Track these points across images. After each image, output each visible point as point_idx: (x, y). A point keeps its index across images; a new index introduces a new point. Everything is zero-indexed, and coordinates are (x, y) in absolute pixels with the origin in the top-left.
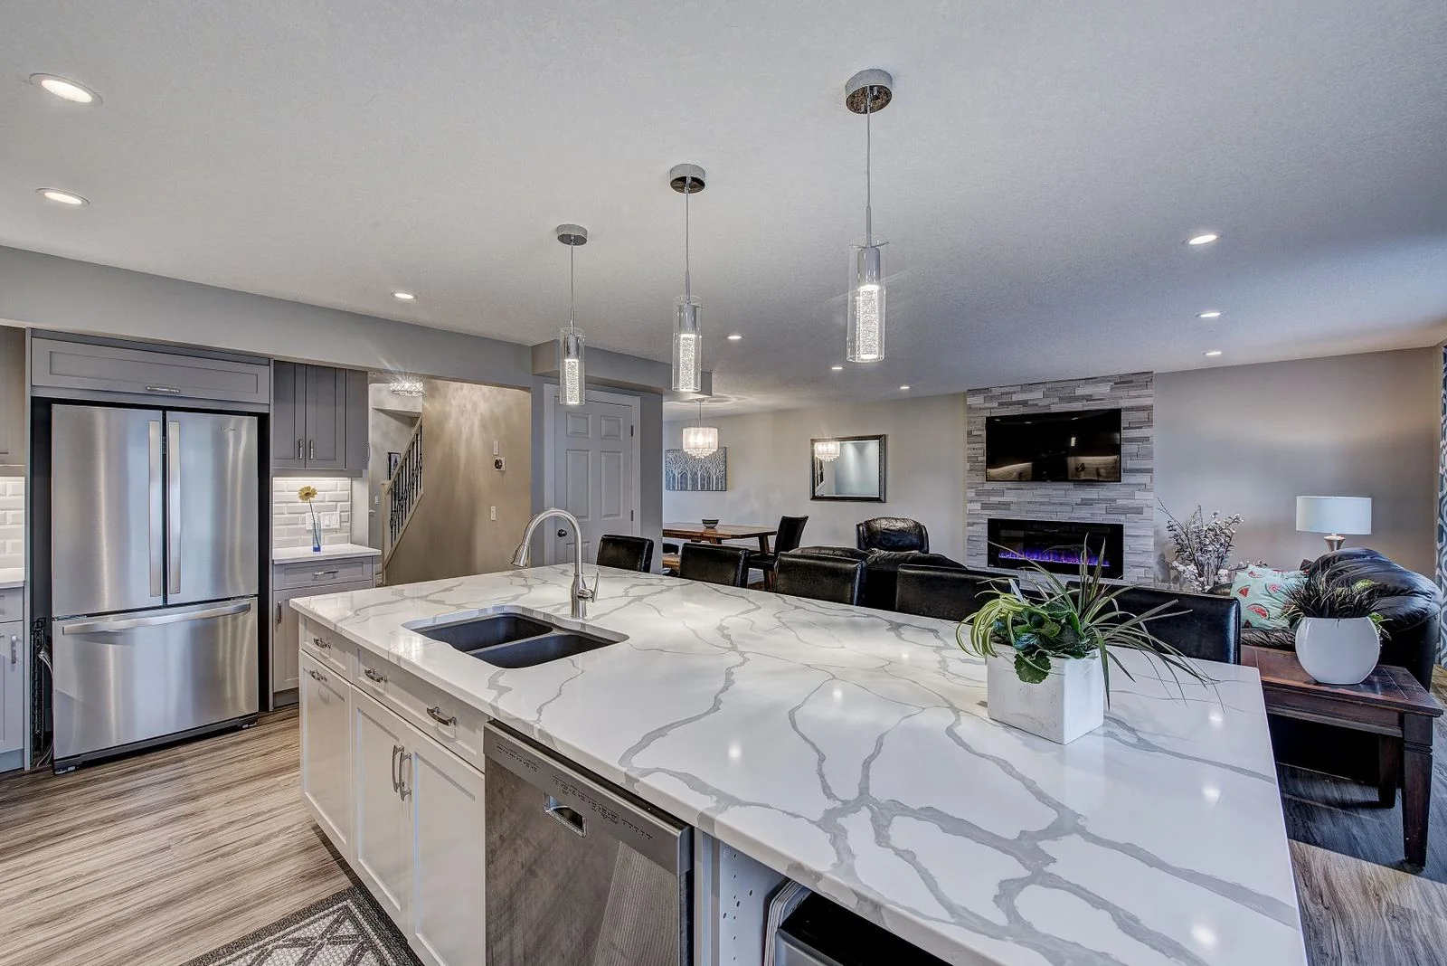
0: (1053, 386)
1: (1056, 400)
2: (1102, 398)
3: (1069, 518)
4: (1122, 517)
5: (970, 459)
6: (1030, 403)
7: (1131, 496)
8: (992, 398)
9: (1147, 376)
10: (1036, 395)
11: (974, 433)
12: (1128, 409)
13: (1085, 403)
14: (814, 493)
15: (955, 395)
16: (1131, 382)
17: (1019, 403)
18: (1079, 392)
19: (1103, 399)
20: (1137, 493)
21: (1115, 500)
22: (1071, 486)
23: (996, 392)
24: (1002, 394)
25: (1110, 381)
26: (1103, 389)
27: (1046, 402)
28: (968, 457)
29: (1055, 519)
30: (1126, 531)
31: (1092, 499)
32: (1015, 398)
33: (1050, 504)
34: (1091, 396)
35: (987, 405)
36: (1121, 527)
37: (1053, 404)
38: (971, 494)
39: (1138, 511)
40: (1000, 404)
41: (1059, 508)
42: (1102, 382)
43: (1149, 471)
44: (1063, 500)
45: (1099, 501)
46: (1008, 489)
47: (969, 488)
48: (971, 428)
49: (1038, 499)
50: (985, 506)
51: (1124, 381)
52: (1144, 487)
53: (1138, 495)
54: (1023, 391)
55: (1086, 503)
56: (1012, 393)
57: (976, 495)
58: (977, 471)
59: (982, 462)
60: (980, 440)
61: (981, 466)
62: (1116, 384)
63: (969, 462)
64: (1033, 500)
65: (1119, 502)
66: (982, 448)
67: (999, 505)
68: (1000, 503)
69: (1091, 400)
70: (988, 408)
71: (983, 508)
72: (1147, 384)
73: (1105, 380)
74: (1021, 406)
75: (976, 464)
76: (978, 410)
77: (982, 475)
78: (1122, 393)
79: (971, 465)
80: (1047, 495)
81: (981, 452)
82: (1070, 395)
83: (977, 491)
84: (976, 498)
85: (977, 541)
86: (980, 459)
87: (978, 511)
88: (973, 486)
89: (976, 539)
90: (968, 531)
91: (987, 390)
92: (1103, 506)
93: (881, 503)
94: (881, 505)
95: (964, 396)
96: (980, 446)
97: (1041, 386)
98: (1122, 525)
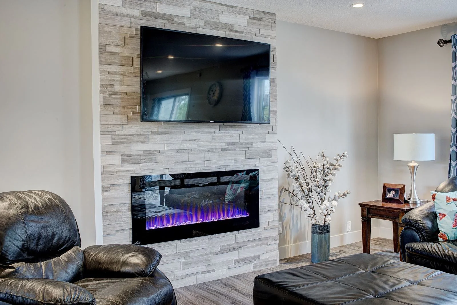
1: (202, 23)
2: (241, 30)
4: (257, 162)
5: (107, 89)
8: (132, 2)
9: (272, 17)
11: (109, 49)
13: (228, 32)
16: (261, 20)
18: (223, 19)
19: (241, 32)
21: (251, 144)
25: (246, 14)
26: (241, 22)
27: (192, 24)
30: (262, 177)
32: (161, 9)
33: (200, 151)
34: (232, 26)
36: (256, 172)
37: (199, 26)
39: (267, 154)
40: (142, 13)
41: (207, 156)
42: (241, 13)
45: (241, 144)
46: (154, 133)
49: (188, 146)
50: (126, 159)
51: (257, 19)
54: (168, 3)
55: (230, 148)
57: (114, 143)
58: (121, 109)
59: (121, 93)
60: (117, 60)
61: (121, 99)
62: (251, 18)
63: (102, 92)
64: (182, 147)
65: (256, 145)
66: (120, 74)
67: (143, 155)
68: (146, 153)
69: (232, 31)
70: (127, 16)
71: (124, 162)
72: (272, 25)
73: (242, 11)
74: (167, 22)
75: (113, 96)
76: (117, 15)
77: (121, 113)
78: (255, 29)
79: (105, 98)
80: (195, 140)
81: (118, 77)
82: (215, 20)
83: (115, 137)
84: (114, 148)
85: (116, 212)
86: (118, 88)
87: (117, 166)
88: (109, 129)
89: (115, 209)
90: (104, 199)
92: (243, 150)
96: (118, 69)
97: (188, 2)
98: (258, 170)
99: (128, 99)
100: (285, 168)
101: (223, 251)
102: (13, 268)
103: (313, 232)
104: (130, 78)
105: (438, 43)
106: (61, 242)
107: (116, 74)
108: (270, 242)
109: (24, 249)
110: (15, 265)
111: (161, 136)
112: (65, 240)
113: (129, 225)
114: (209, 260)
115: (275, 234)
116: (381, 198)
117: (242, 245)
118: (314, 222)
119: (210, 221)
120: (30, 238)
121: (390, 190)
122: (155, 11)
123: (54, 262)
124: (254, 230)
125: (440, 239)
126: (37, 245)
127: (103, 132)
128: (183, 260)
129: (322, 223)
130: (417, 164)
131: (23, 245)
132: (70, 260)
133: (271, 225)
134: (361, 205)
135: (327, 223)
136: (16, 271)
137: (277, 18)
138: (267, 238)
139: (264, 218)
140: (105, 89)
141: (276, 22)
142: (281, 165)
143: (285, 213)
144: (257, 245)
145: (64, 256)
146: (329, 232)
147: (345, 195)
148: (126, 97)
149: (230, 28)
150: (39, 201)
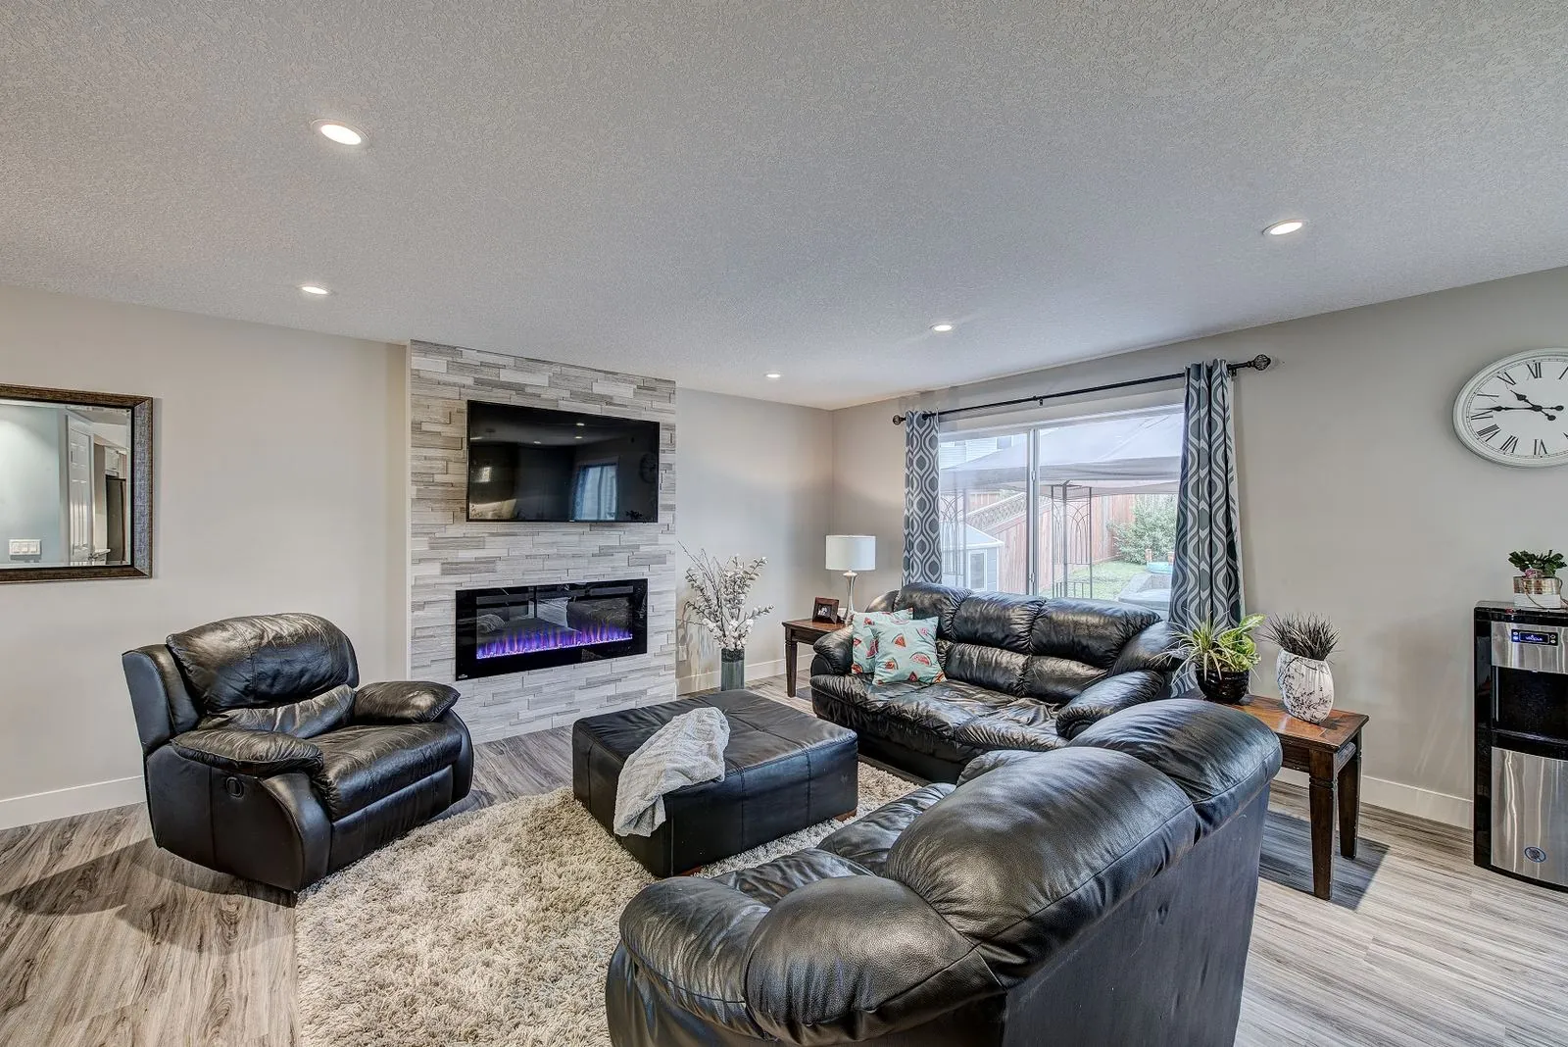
0: (563, 372)
1: (567, 394)
2: (623, 401)
3: (585, 577)
4: (645, 570)
5: (422, 479)
6: (528, 389)
7: (655, 542)
8: (463, 368)
9: (668, 385)
10: (537, 379)
11: (425, 427)
12: (666, 426)
13: (605, 406)
15: (365, 345)
16: (654, 389)
17: (510, 386)
18: (597, 389)
19: (626, 406)
20: (661, 537)
21: (638, 547)
22: (586, 528)
23: (471, 357)
24: (483, 364)
25: (632, 382)
26: (624, 392)
27: (552, 393)
28: (414, 473)
30: (651, 588)
31: (611, 547)
32: (506, 376)
33: (560, 557)
34: (611, 398)
35: (451, 378)
36: (643, 583)
37: (561, 398)
38: (424, 545)
39: (661, 559)
40: (477, 381)
41: (571, 563)
42: (625, 381)
43: (680, 508)
44: (575, 550)
45: (622, 548)
46: (493, 535)
48: (420, 417)
49: (542, 551)
50: (450, 568)
51: (647, 387)
52: (668, 529)
53: (662, 539)
54: (517, 368)
55: (604, 553)
56: (498, 367)
57: (432, 548)
58: (443, 505)
59: (443, 484)
60: (439, 442)
61: (442, 491)
62: (639, 388)
63: (414, 482)
64: (534, 552)
65: (643, 549)
66: (443, 459)
67: (476, 563)
68: (478, 561)
69: (611, 404)
70: (455, 385)
71: (445, 572)
72: (670, 396)
73: (627, 379)
74: (514, 393)
75: (431, 488)
76: (439, 384)
77: (444, 510)
78: (645, 402)
79: (419, 490)
80: (553, 543)
81: (440, 464)
82: (586, 391)
83: (433, 541)
84: (434, 554)
85: (432, 636)
86: (439, 478)
87: (435, 577)
88: (425, 531)
89: (431, 633)
90: (414, 621)
91: (453, 350)
92: (625, 555)
93: (151, 577)
94: (151, 580)
95: (397, 352)
96: (439, 453)
97: (546, 366)
98: (645, 581)
99: (454, 492)
100: (687, 578)
101: (590, 685)
102: (226, 716)
103: (723, 660)
104: (457, 465)
105: (894, 421)
106: (316, 680)
107: (436, 459)
108: (662, 672)
109: (247, 692)
110: (230, 713)
111: (502, 538)
112: (324, 677)
113: (453, 654)
114: (572, 696)
115: (671, 661)
116: (811, 617)
117: (620, 676)
118: (724, 646)
119: (574, 646)
120: (260, 677)
121: (823, 605)
122: (497, 379)
123: (301, 707)
124: (639, 657)
125: (853, 671)
126: (272, 685)
127: (415, 534)
128: (531, 698)
129: (732, 647)
130: (855, 574)
131: (247, 687)
132: (331, 704)
133: (665, 649)
134: (783, 624)
135: (739, 647)
136: (230, 720)
137: (677, 385)
138: (658, 668)
139: (654, 641)
140: (419, 479)
141: (676, 392)
142: (681, 573)
143: (691, 635)
144: (643, 676)
145: (320, 699)
146: (743, 659)
147: (766, 611)
148: (452, 489)
149: (608, 400)
150: (286, 629)
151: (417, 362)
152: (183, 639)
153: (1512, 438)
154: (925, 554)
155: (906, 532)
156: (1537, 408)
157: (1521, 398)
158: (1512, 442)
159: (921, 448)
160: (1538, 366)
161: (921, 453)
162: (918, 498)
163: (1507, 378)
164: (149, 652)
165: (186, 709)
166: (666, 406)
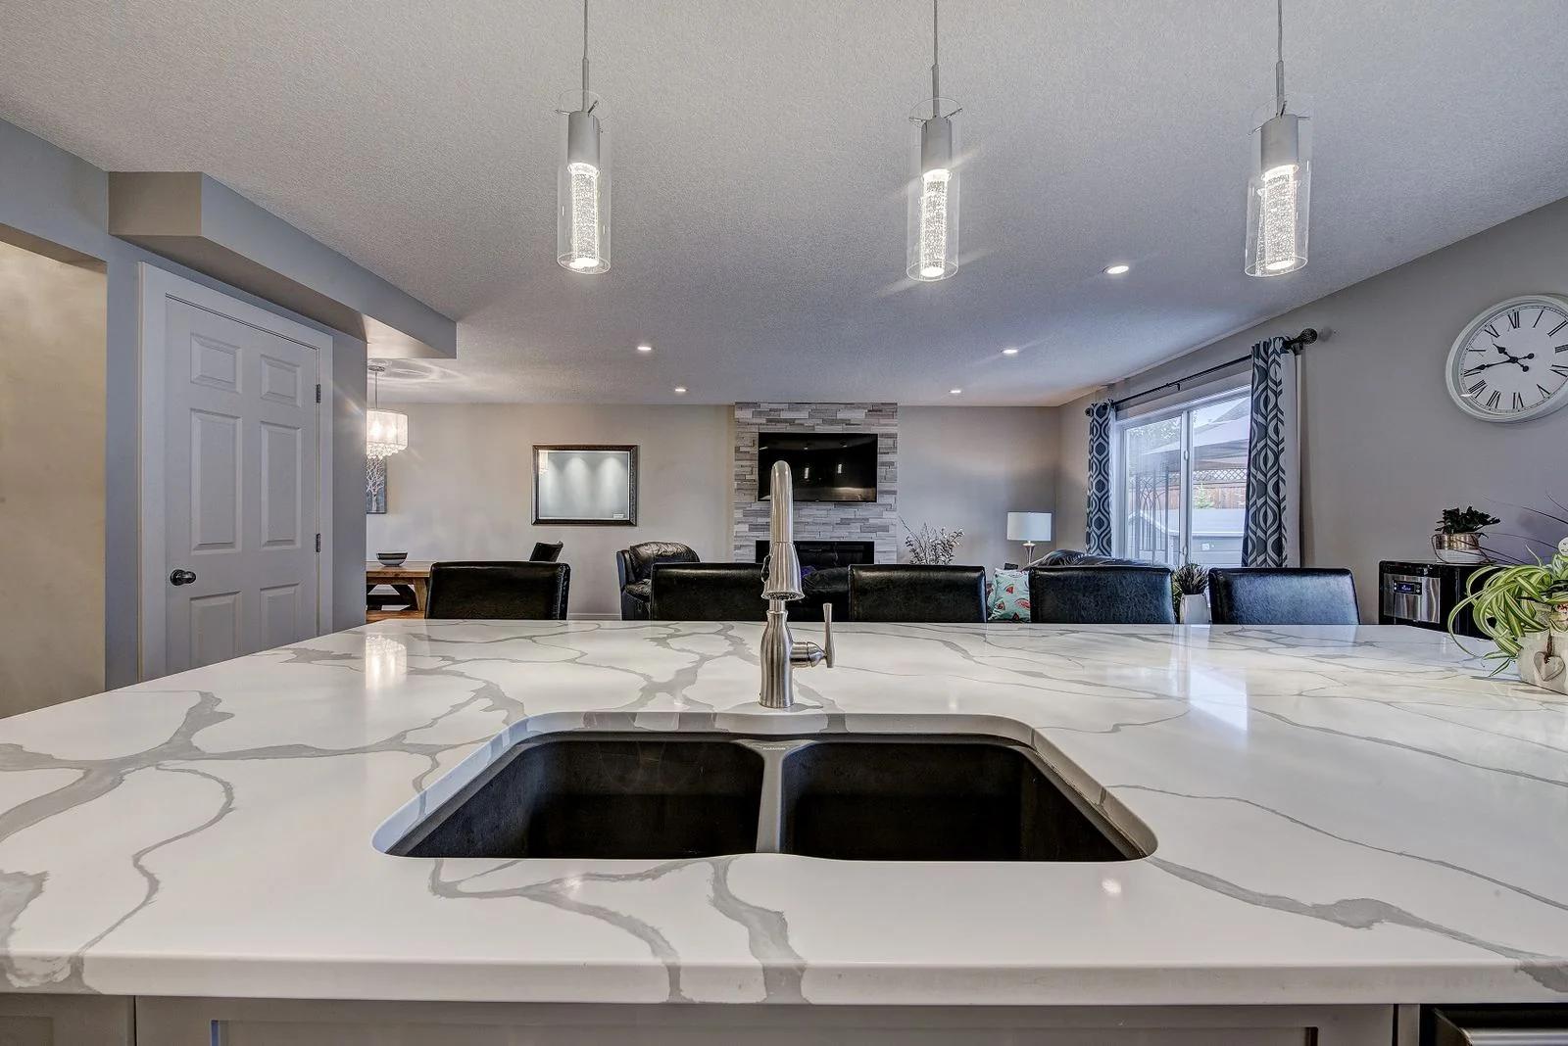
0: (817, 408)
1: (820, 422)
2: (859, 422)
3: (831, 538)
4: (874, 535)
5: (740, 478)
6: (796, 422)
7: (880, 516)
8: (760, 414)
9: (891, 407)
10: (801, 415)
11: (742, 449)
12: (883, 435)
13: (844, 426)
14: (537, 515)
15: (718, 407)
16: (880, 411)
17: (785, 421)
18: (840, 416)
19: (859, 425)
20: (885, 513)
21: (868, 519)
22: (831, 506)
23: (765, 407)
24: (771, 410)
25: (864, 408)
26: (858, 415)
27: (810, 423)
28: (736, 475)
29: (818, 538)
30: (877, 548)
31: (851, 519)
32: (784, 415)
33: (814, 524)
34: (850, 421)
35: (755, 421)
36: (871, 545)
37: (818, 425)
38: (738, 515)
39: (885, 529)
40: (769, 421)
41: (822, 528)
42: (860, 408)
43: (894, 493)
44: (824, 520)
45: (856, 520)
47: (737, 508)
48: (740, 443)
49: (804, 520)
50: (753, 527)
51: (877, 410)
52: (890, 508)
53: (886, 514)
54: (789, 409)
55: (845, 522)
56: (780, 410)
57: (745, 516)
58: (750, 492)
59: (750, 480)
60: (748, 457)
61: (749, 484)
62: (869, 411)
63: (736, 480)
64: (799, 520)
65: (871, 521)
66: (749, 466)
67: (767, 525)
69: (850, 425)
70: (757, 424)
71: (751, 530)
72: (892, 414)
73: (862, 406)
74: (789, 425)
75: (743, 483)
76: (747, 425)
77: (751, 495)
78: (874, 420)
79: (738, 484)
80: (811, 515)
81: (748, 469)
82: (833, 418)
83: (745, 512)
84: (745, 519)
86: (748, 477)
87: (746, 532)
88: (742, 505)
90: (735, 555)
91: (756, 405)
92: (858, 525)
93: (636, 526)
94: (636, 528)
95: (731, 408)
96: (748, 463)
97: (807, 406)
98: (873, 543)
100: (906, 543)
105: (1084, 414)
122: (779, 418)
130: (1033, 545)
137: (900, 406)
141: (898, 411)
142: (901, 540)
149: (848, 423)
150: (671, 550)
151: (740, 414)
152: (633, 549)
153: (1496, 393)
154: (1102, 530)
155: (1088, 511)
156: (1513, 360)
157: (1502, 350)
158: (1496, 396)
159: (1100, 435)
160: (1517, 315)
161: (1101, 440)
162: (1097, 479)
163: (1492, 331)
164: (623, 552)
165: (632, 577)
166: (891, 421)
